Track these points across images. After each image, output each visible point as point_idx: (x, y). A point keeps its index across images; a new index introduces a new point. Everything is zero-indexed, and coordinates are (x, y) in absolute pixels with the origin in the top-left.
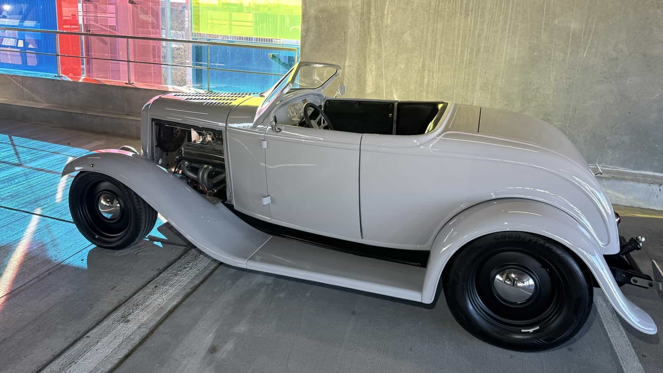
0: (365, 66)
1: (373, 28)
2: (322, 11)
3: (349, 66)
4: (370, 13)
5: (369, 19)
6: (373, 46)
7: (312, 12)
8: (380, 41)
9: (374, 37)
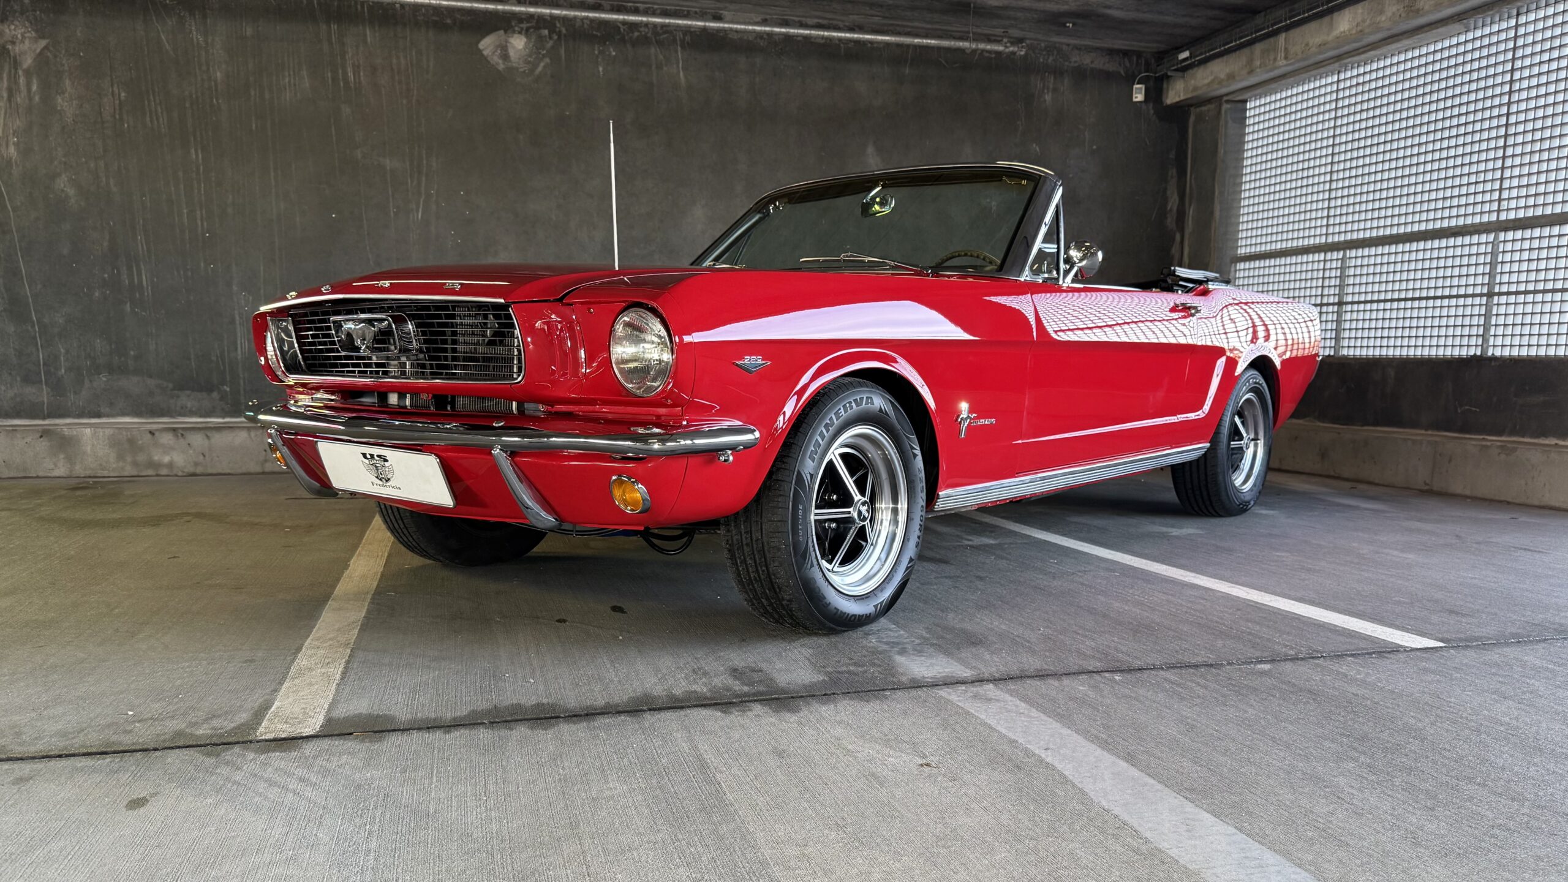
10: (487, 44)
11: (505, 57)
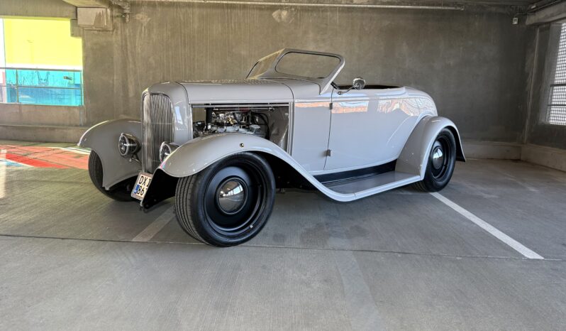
0: (127, 79)
1: (129, 54)
2: (96, 44)
3: (117, 80)
4: (127, 45)
5: (127, 49)
6: (131, 66)
7: (89, 45)
8: (135, 63)
9: (131, 60)
10: (275, 14)
11: (280, 18)
